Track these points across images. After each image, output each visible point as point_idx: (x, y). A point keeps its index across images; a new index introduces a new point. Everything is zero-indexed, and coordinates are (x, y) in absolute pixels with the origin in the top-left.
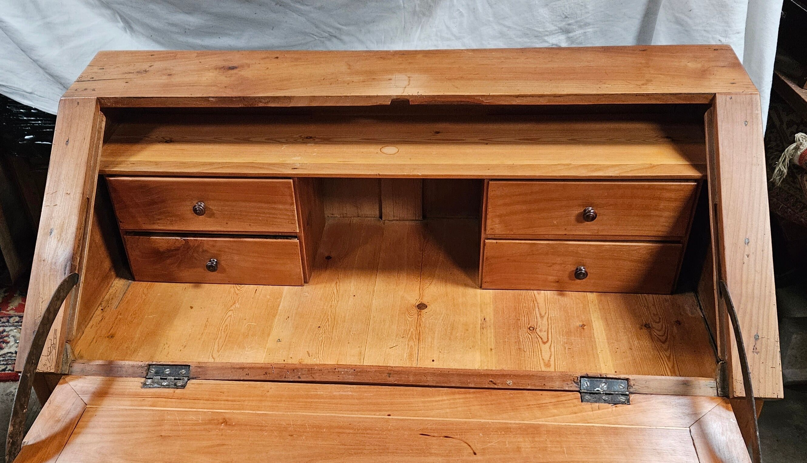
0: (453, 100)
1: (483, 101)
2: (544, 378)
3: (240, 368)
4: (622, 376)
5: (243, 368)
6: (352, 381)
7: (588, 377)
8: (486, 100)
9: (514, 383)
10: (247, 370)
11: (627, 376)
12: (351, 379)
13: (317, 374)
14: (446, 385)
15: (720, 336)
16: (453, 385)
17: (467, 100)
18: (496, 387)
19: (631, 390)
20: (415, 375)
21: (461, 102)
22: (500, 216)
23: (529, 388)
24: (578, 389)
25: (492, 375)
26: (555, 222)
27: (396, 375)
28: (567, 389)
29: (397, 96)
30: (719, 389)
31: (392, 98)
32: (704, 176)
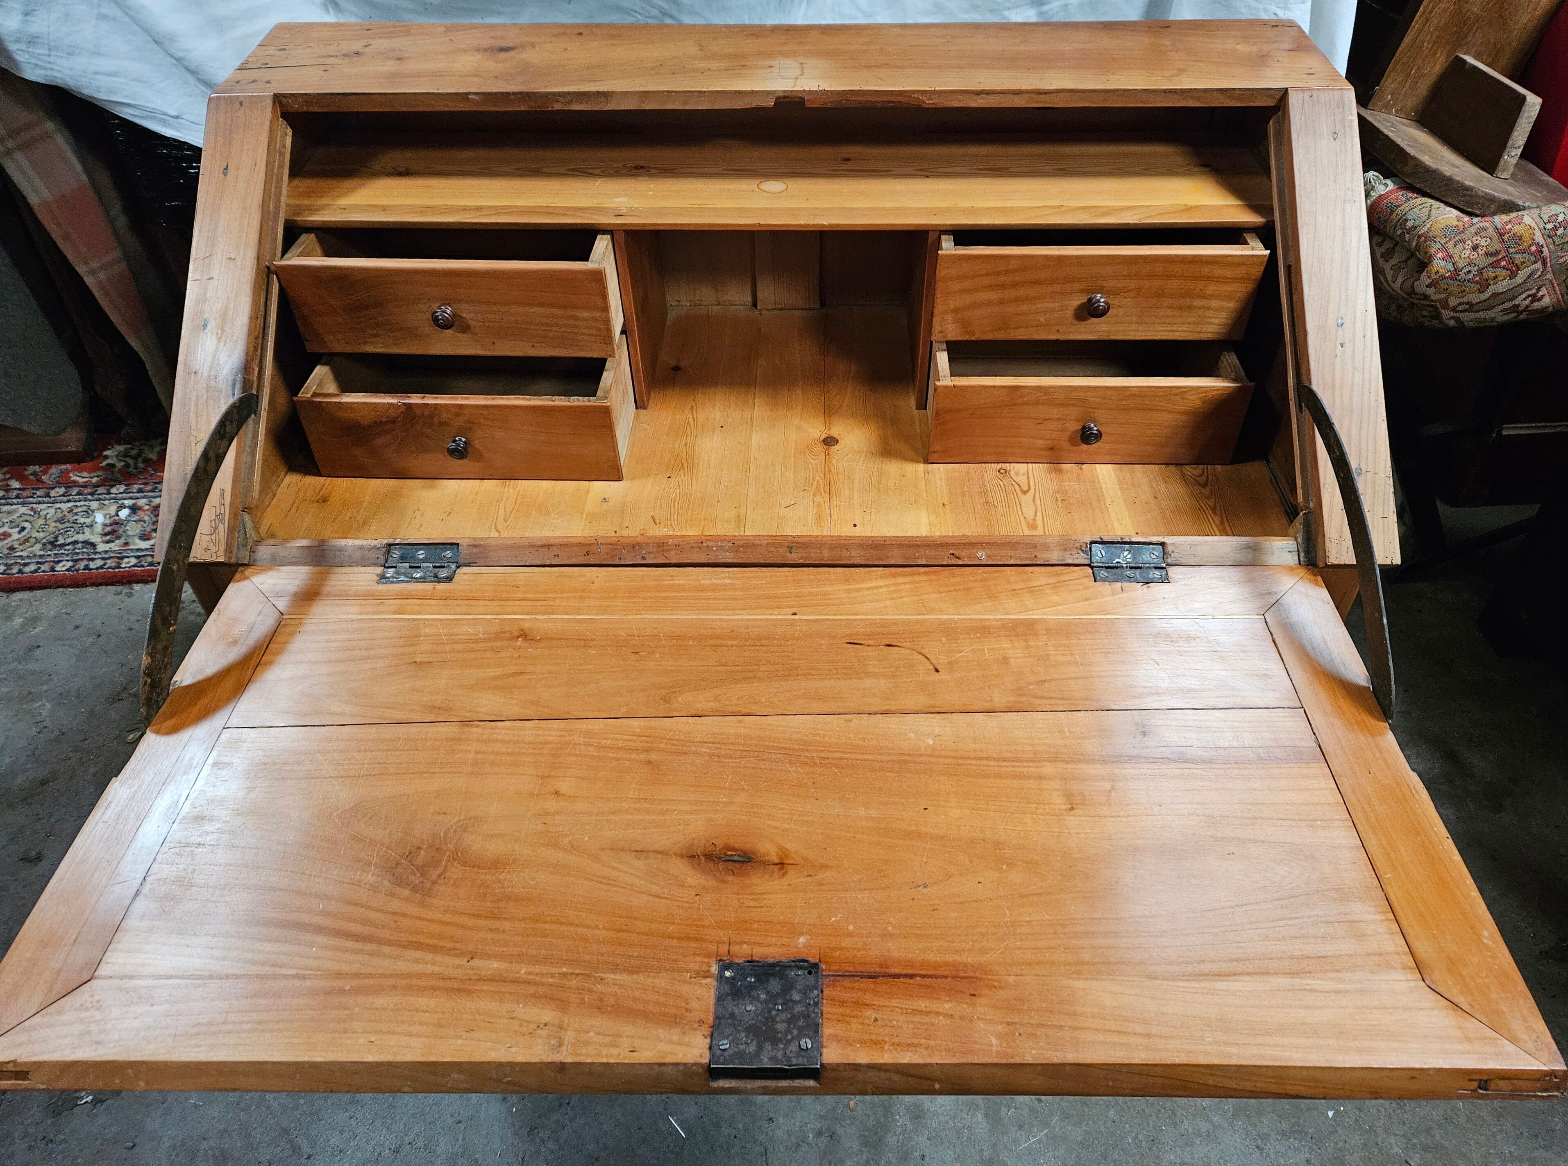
0: (876, 99)
1: (924, 102)
2: (1034, 546)
3: (544, 547)
4: (1155, 539)
5: (549, 546)
6: (731, 561)
7: (1103, 543)
8: (930, 99)
9: (988, 556)
10: (555, 548)
11: (1163, 540)
12: (729, 558)
13: (673, 552)
14: (881, 563)
16: (893, 562)
17: (900, 98)
18: (960, 562)
19: (1169, 561)
20: (832, 548)
21: (889, 102)
22: (955, 310)
23: (1012, 562)
24: (1088, 562)
25: (953, 544)
27: (800, 550)
28: (1070, 562)
29: (784, 91)
30: (1302, 554)
31: (777, 95)
32: (1268, 222)
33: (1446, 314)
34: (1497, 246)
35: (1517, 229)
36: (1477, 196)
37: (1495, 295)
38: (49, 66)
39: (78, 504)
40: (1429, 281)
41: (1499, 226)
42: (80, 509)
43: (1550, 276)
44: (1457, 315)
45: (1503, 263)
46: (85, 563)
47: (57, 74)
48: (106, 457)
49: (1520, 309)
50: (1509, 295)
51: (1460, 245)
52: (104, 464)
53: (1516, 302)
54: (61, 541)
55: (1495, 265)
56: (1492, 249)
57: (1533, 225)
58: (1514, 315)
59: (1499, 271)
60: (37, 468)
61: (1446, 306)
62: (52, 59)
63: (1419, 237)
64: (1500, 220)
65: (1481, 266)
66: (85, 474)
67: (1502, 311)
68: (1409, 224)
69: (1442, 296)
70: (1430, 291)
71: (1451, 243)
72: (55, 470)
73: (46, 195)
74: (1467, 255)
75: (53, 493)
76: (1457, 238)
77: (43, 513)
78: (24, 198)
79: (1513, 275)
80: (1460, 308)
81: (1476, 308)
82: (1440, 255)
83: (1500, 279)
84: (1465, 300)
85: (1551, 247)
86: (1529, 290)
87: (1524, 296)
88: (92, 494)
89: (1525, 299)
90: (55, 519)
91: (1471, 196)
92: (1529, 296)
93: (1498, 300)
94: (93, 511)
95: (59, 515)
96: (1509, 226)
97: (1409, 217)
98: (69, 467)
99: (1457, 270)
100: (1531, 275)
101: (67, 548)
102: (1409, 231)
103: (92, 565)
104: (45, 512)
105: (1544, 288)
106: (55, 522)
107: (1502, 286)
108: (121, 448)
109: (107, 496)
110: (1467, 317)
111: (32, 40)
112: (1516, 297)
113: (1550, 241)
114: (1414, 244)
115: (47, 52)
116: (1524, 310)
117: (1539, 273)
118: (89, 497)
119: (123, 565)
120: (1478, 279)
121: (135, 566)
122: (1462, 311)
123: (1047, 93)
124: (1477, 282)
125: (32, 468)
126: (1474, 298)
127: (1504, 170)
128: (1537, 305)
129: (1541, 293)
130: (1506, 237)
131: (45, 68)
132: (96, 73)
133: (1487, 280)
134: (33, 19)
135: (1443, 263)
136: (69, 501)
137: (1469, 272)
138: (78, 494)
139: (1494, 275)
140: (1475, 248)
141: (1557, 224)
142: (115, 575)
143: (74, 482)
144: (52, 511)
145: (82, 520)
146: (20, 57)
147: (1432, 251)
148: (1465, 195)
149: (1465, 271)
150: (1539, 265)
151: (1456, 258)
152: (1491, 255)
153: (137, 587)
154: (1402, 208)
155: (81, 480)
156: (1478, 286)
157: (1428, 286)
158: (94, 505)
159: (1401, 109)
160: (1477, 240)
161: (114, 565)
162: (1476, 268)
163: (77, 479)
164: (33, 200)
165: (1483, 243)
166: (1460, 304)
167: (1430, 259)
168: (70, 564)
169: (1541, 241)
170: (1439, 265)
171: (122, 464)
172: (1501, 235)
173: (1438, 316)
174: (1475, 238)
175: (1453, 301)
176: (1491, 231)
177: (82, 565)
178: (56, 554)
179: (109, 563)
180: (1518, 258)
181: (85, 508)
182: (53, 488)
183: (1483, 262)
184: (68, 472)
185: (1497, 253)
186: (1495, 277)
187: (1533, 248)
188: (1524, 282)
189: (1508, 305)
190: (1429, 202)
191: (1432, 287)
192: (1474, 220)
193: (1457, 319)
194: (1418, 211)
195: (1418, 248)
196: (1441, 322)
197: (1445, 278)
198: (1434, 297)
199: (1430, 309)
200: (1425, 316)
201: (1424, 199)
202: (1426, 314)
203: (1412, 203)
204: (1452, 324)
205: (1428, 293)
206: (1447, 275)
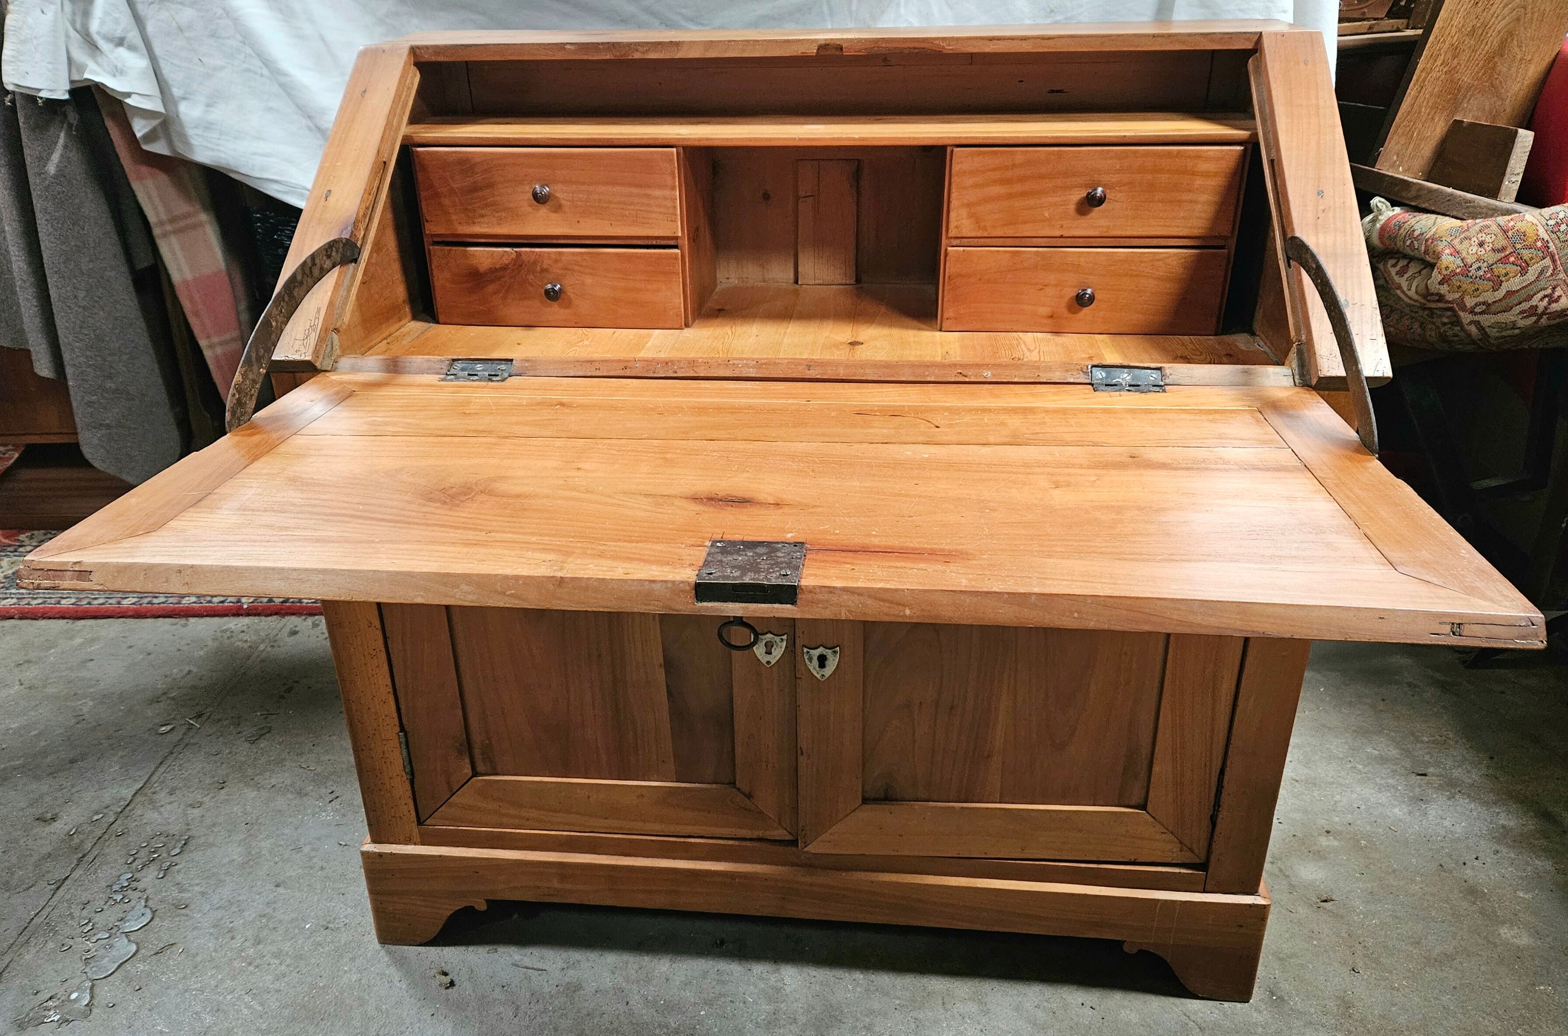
1: (944, 48)
2: (1038, 368)
3: (588, 361)
4: (1153, 365)
5: (591, 362)
6: (754, 375)
7: (1103, 366)
8: (949, 45)
9: (994, 375)
10: (597, 364)
11: (1159, 365)
12: (752, 373)
13: (702, 368)
14: (893, 379)
15: (1293, 312)
16: (904, 379)
17: (922, 45)
18: (967, 380)
19: (1167, 381)
20: (847, 366)
22: (969, 205)
23: (1016, 380)
24: (1088, 381)
25: (961, 365)
26: (1047, 214)
27: (818, 368)
28: (1072, 381)
29: (826, 40)
30: (1297, 377)
31: (820, 43)
32: (1251, 135)
33: (1466, 318)
34: (1502, 242)
35: (1519, 225)
36: (1480, 207)
37: (1510, 293)
38: (216, 147)
40: (1440, 278)
41: (1502, 224)
43: (1562, 275)
44: (1476, 318)
45: (1512, 259)
46: (149, 599)
47: (223, 155)
49: (1540, 310)
50: (1523, 294)
51: (1466, 242)
53: (1534, 301)
55: (1504, 260)
56: (1498, 245)
57: (1535, 221)
58: (1534, 319)
59: (1509, 267)
61: (1463, 308)
62: (220, 142)
63: (1427, 241)
64: (1502, 220)
65: (1490, 262)
67: (1521, 313)
68: (1416, 233)
69: (1457, 295)
70: (1444, 289)
71: (1458, 240)
73: (189, 276)
74: (1474, 251)
76: (1462, 236)
78: (169, 277)
79: (1524, 272)
80: (1477, 310)
81: (1493, 308)
82: (1447, 251)
83: (1511, 275)
84: (1481, 299)
85: (1557, 242)
86: (1545, 289)
87: (1540, 295)
89: (1542, 300)
91: (1474, 207)
92: (1545, 296)
93: (1514, 300)
96: (1512, 223)
97: (1415, 227)
99: (1467, 266)
100: (1542, 272)
102: (1417, 239)
103: (155, 601)
105: (1558, 289)
107: (1515, 283)
110: (1487, 320)
111: (209, 126)
112: (1530, 298)
113: (1554, 236)
114: (1423, 248)
115: (217, 136)
116: (1543, 313)
117: (1550, 271)
119: (184, 602)
120: (1489, 275)
121: (195, 602)
122: (1481, 313)
123: (1050, 38)
124: (1489, 280)
126: (1490, 297)
127: (1507, 195)
128: (1555, 307)
129: (1557, 294)
130: (1510, 234)
131: (212, 150)
132: (255, 154)
133: (1499, 277)
134: (212, 109)
135: (1452, 259)
137: (1479, 268)
139: (1504, 271)
140: (1481, 244)
141: (1559, 221)
142: (174, 610)
146: (195, 141)
147: (1440, 249)
148: (1468, 207)
149: (1475, 266)
150: (1547, 261)
151: (1464, 254)
152: (1499, 251)
153: (192, 620)
154: (1409, 222)
156: (1491, 283)
157: (1441, 283)
159: (1409, 170)
160: (1482, 237)
161: (175, 601)
162: (1485, 265)
164: (177, 278)
165: (1488, 239)
166: (1477, 305)
167: (1438, 257)
168: (136, 600)
169: (1546, 237)
170: (1447, 260)
172: (1505, 232)
173: (1456, 321)
174: (1480, 235)
175: (1469, 302)
176: (1494, 228)
177: (146, 600)
179: (171, 600)
180: (1526, 254)
183: (1492, 258)
185: (1504, 249)
186: (1506, 274)
187: (1539, 244)
188: (1537, 279)
189: (1525, 306)
190: (1434, 216)
191: (1446, 286)
192: (1478, 221)
193: (1477, 323)
194: (1423, 222)
195: (1426, 252)
196: (1463, 329)
197: (1456, 274)
198: (1450, 297)
199: (1449, 313)
200: (1445, 324)
201: (1429, 215)
202: (1445, 320)
203: (1418, 218)
204: (1473, 329)
205: (1442, 292)
206: (1458, 271)
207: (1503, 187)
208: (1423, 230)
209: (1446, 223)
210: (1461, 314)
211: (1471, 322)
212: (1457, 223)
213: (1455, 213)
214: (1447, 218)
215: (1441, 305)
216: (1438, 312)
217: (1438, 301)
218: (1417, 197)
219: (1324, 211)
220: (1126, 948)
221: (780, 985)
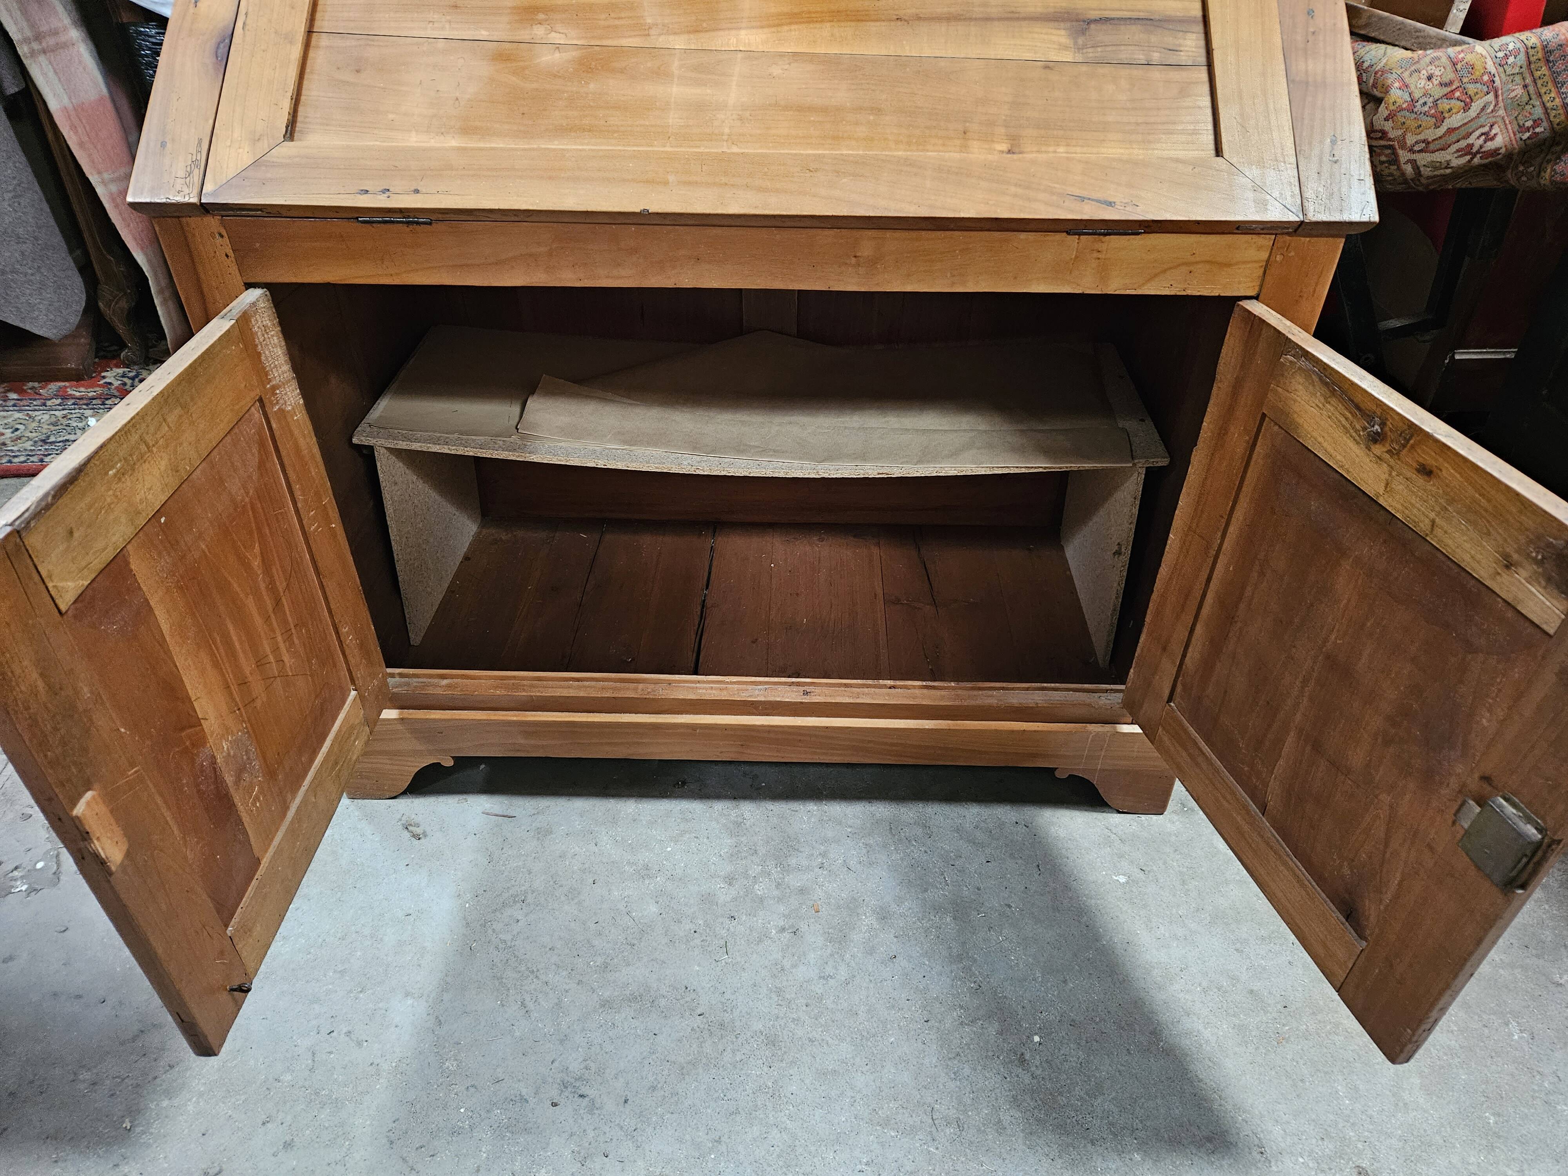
33: (1404, 156)
34: (1450, 75)
35: (1469, 58)
36: (1430, 37)
37: (1451, 131)
39: (73, 411)
40: (1386, 113)
41: (1452, 55)
42: (75, 416)
43: (1501, 112)
44: (1414, 157)
45: (1457, 94)
48: (104, 377)
49: (1475, 150)
50: (1463, 132)
51: (1415, 75)
52: (102, 382)
53: (1470, 140)
54: (52, 439)
55: (1449, 96)
56: (1446, 79)
57: (1484, 53)
58: (1468, 157)
59: (1453, 102)
60: (36, 384)
61: (1403, 146)
64: (1452, 51)
65: (1436, 97)
66: (82, 389)
67: (1458, 151)
68: (1366, 65)
69: (1399, 133)
70: (1388, 126)
71: (1408, 73)
72: (54, 386)
73: (66, 103)
74: (1422, 85)
75: (49, 403)
76: (1413, 68)
77: (37, 418)
78: (44, 103)
79: (1466, 108)
80: (1416, 148)
81: (1432, 147)
82: (1397, 85)
83: (1454, 111)
84: (1421, 137)
85: (1503, 75)
86: (1482, 126)
87: (1477, 133)
88: (87, 405)
89: (1478, 138)
90: (48, 423)
91: (1424, 37)
92: (1482, 134)
93: (1454, 137)
94: (86, 418)
95: (53, 419)
96: (1462, 55)
97: (1365, 58)
98: (67, 384)
99: (1413, 101)
100: (1483, 109)
101: (58, 444)
104: (40, 418)
105: (1496, 126)
106: (48, 425)
107: (1455, 120)
108: (120, 371)
109: (102, 407)
110: (1423, 159)
112: (1469, 135)
113: (1501, 69)
114: (1371, 81)
116: (1478, 152)
117: (1492, 107)
118: (84, 407)
120: (1433, 111)
122: (1419, 151)
124: (1432, 116)
125: (31, 384)
126: (1431, 134)
127: (1453, 24)
128: (1490, 146)
129: (1493, 132)
130: (1459, 67)
133: (1442, 113)
135: (1400, 93)
136: (63, 409)
137: (1425, 103)
138: (74, 404)
139: (1448, 107)
140: (1429, 78)
141: (1508, 53)
143: (71, 395)
144: (46, 417)
145: (75, 424)
147: (1389, 82)
148: (1418, 37)
149: (1421, 101)
150: (1491, 97)
151: (1412, 87)
152: (1446, 85)
154: (1359, 53)
155: (78, 394)
156: (1434, 120)
157: (1386, 119)
158: (88, 412)
160: (1432, 69)
162: (1431, 99)
163: (74, 393)
164: (53, 105)
165: (1437, 73)
166: (1417, 143)
167: (1387, 90)
169: (1493, 71)
170: (1395, 94)
171: (119, 382)
172: (1454, 64)
173: (1399, 161)
174: (1429, 68)
175: (1410, 140)
176: (1444, 60)
178: (46, 449)
180: (1472, 88)
181: (79, 415)
182: (50, 400)
183: (1438, 92)
184: (66, 387)
185: (1451, 83)
186: (1450, 110)
187: (1486, 78)
188: (1478, 116)
189: (1463, 144)
190: (1383, 46)
191: (1390, 121)
192: (1428, 52)
193: (1413, 162)
194: (1373, 53)
195: (1374, 85)
196: (1399, 168)
197: (1403, 109)
198: (1392, 134)
199: (1388, 151)
200: (1382, 163)
201: (1378, 45)
202: (1383, 158)
203: (1367, 48)
204: (1409, 169)
205: (1386, 129)
206: (1404, 106)
207: (1451, 16)
208: (1373, 62)
209: (1398, 54)
210: (1400, 152)
211: (1409, 161)
212: (1408, 54)
213: (1403, 43)
214: (1397, 48)
215: (1382, 143)
216: (1378, 151)
217: (1381, 138)
218: (1367, 25)
219: (1314, 33)
220: (1058, 774)
221: (740, 820)
